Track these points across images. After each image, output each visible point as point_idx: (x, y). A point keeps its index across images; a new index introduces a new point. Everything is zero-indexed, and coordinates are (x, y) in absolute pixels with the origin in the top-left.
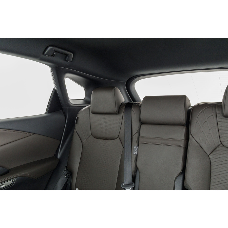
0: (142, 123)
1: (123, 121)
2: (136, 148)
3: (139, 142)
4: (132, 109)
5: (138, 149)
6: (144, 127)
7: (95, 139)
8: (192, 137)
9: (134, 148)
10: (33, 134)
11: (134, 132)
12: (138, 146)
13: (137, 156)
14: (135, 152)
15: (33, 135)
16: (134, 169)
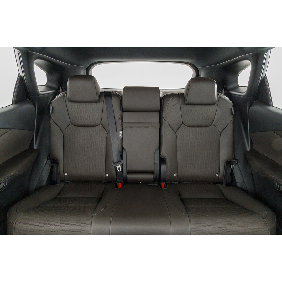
0: (123, 111)
1: (105, 110)
2: (121, 132)
3: (123, 127)
4: (113, 98)
5: (122, 133)
6: (125, 114)
7: (75, 127)
8: (164, 120)
9: (119, 133)
10: (8, 130)
11: (117, 119)
12: (122, 130)
13: (122, 138)
14: (121, 136)
15: (10, 131)
16: (121, 149)
